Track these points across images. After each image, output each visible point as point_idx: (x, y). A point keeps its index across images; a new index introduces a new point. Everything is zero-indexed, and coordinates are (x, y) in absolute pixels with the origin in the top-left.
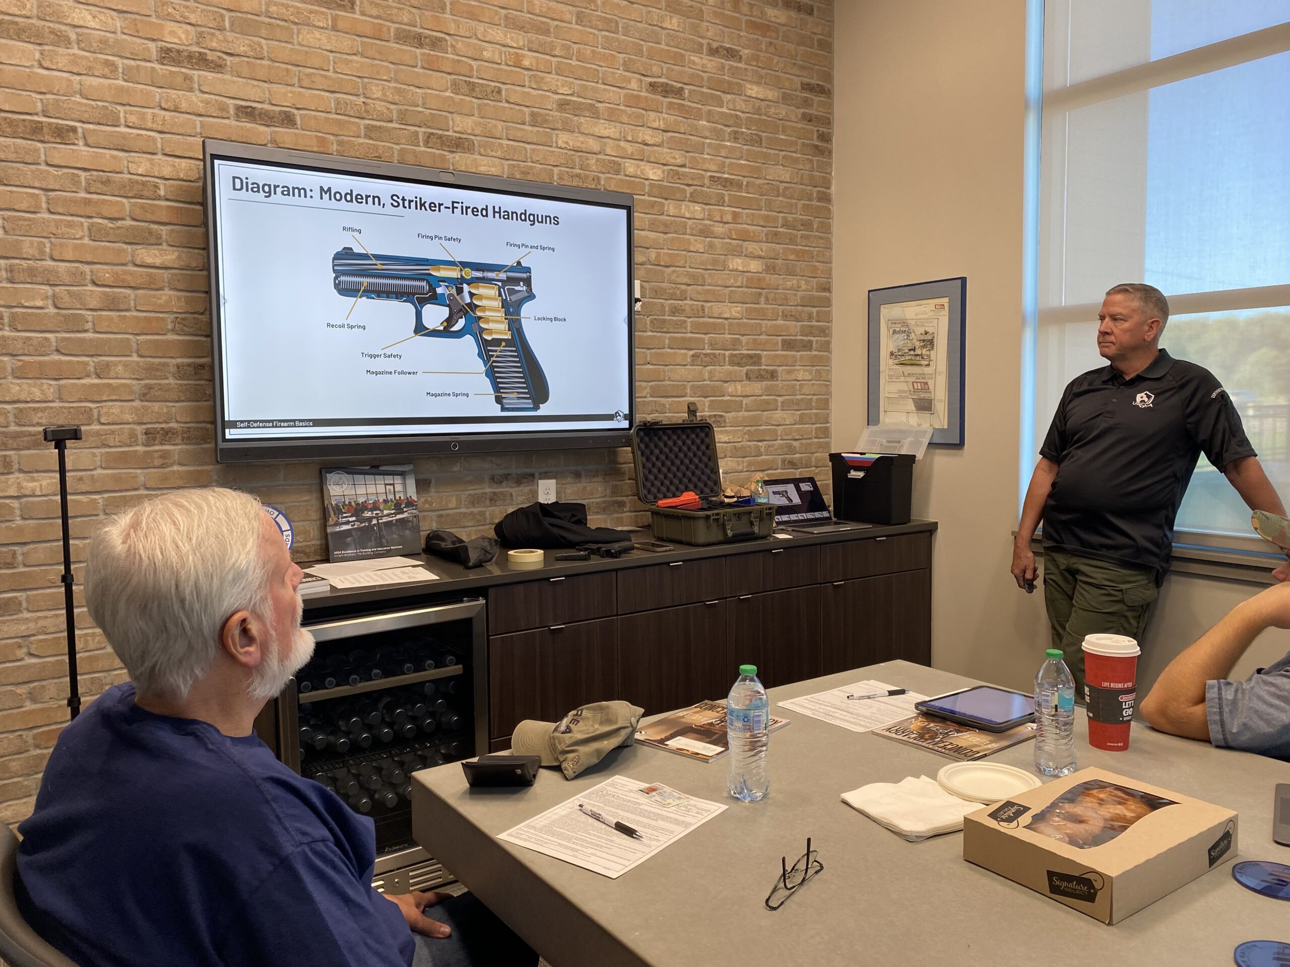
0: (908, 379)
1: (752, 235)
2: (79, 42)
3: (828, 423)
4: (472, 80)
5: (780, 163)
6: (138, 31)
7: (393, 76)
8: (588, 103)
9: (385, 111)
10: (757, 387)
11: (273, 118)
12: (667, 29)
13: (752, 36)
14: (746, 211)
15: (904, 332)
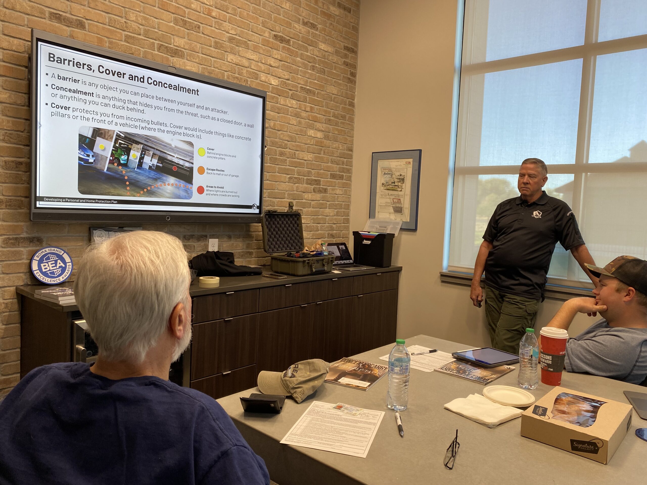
0: (390, 197)
1: (319, 119)
4: (185, 19)
5: (333, 84)
8: (244, 41)
10: (318, 196)
11: (72, 22)
12: (284, 8)
13: (323, 19)
14: (317, 107)
15: (390, 174)
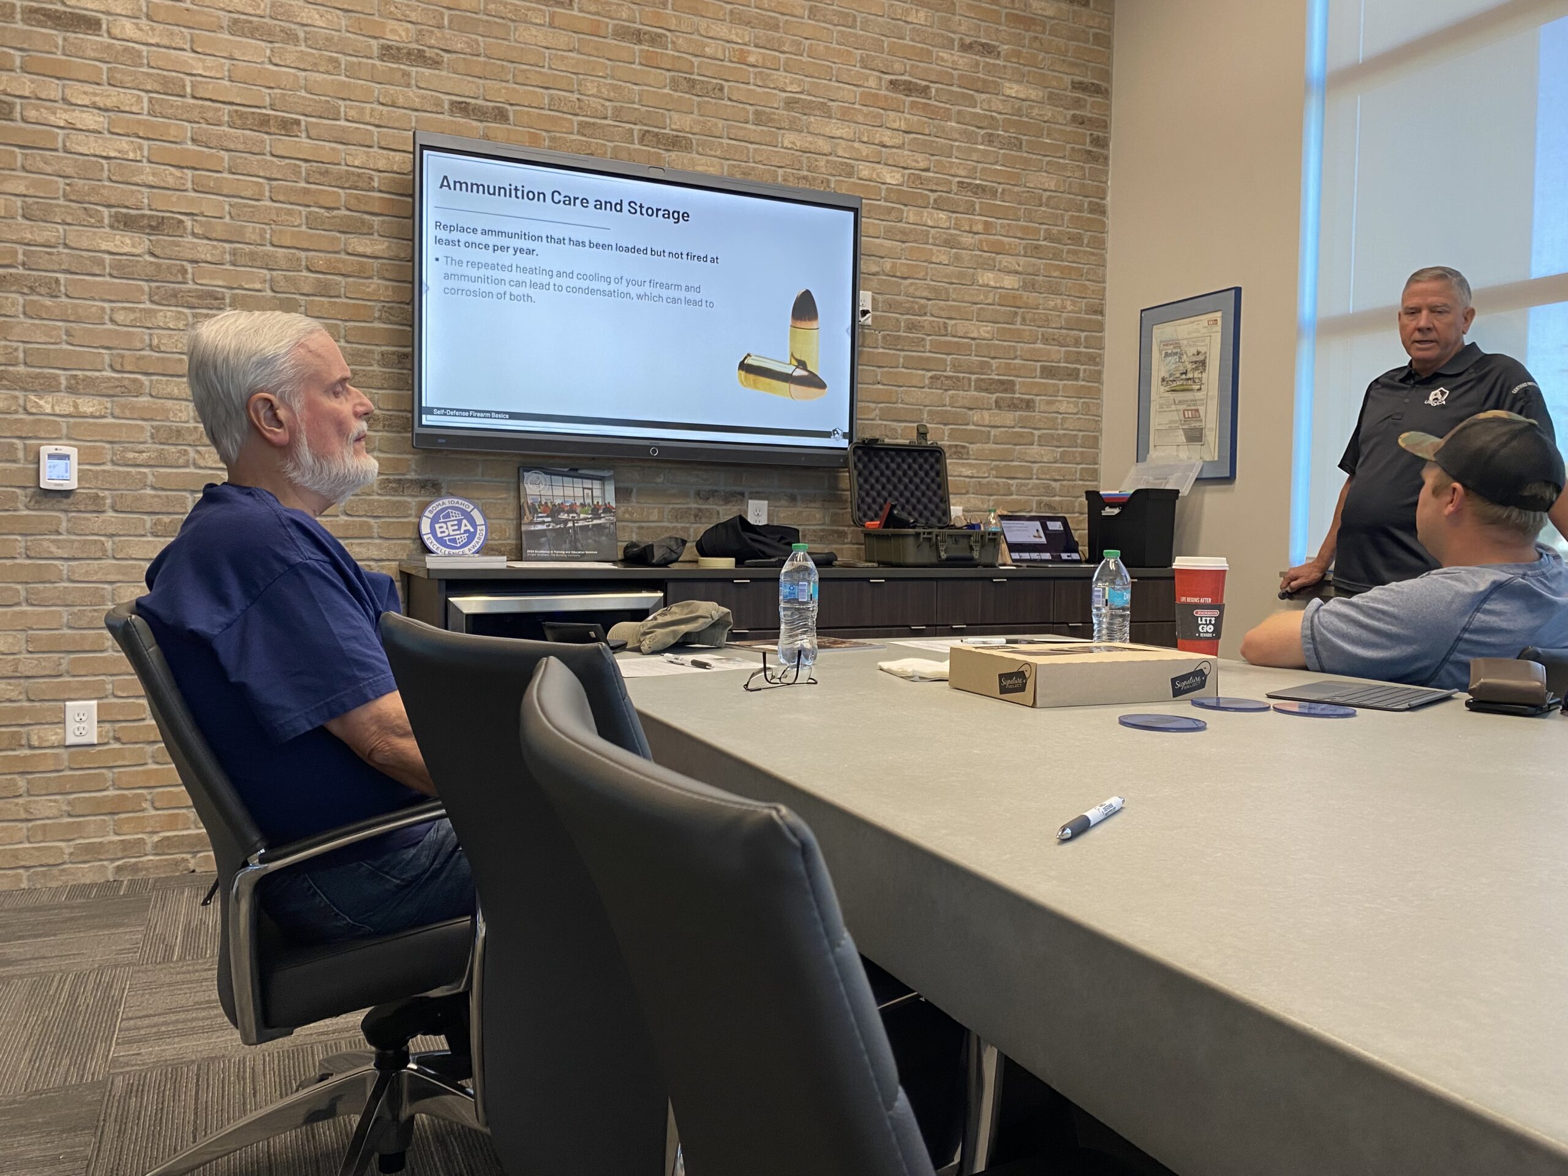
0: (1177, 406)
1: (1007, 247)
2: (306, 40)
3: (1097, 464)
4: (693, 77)
5: (1044, 168)
6: (361, 30)
7: (609, 72)
8: (819, 102)
9: (600, 107)
10: (1009, 417)
11: (486, 113)
12: (912, 23)
13: (1013, 30)
14: (1002, 221)
15: (1176, 354)
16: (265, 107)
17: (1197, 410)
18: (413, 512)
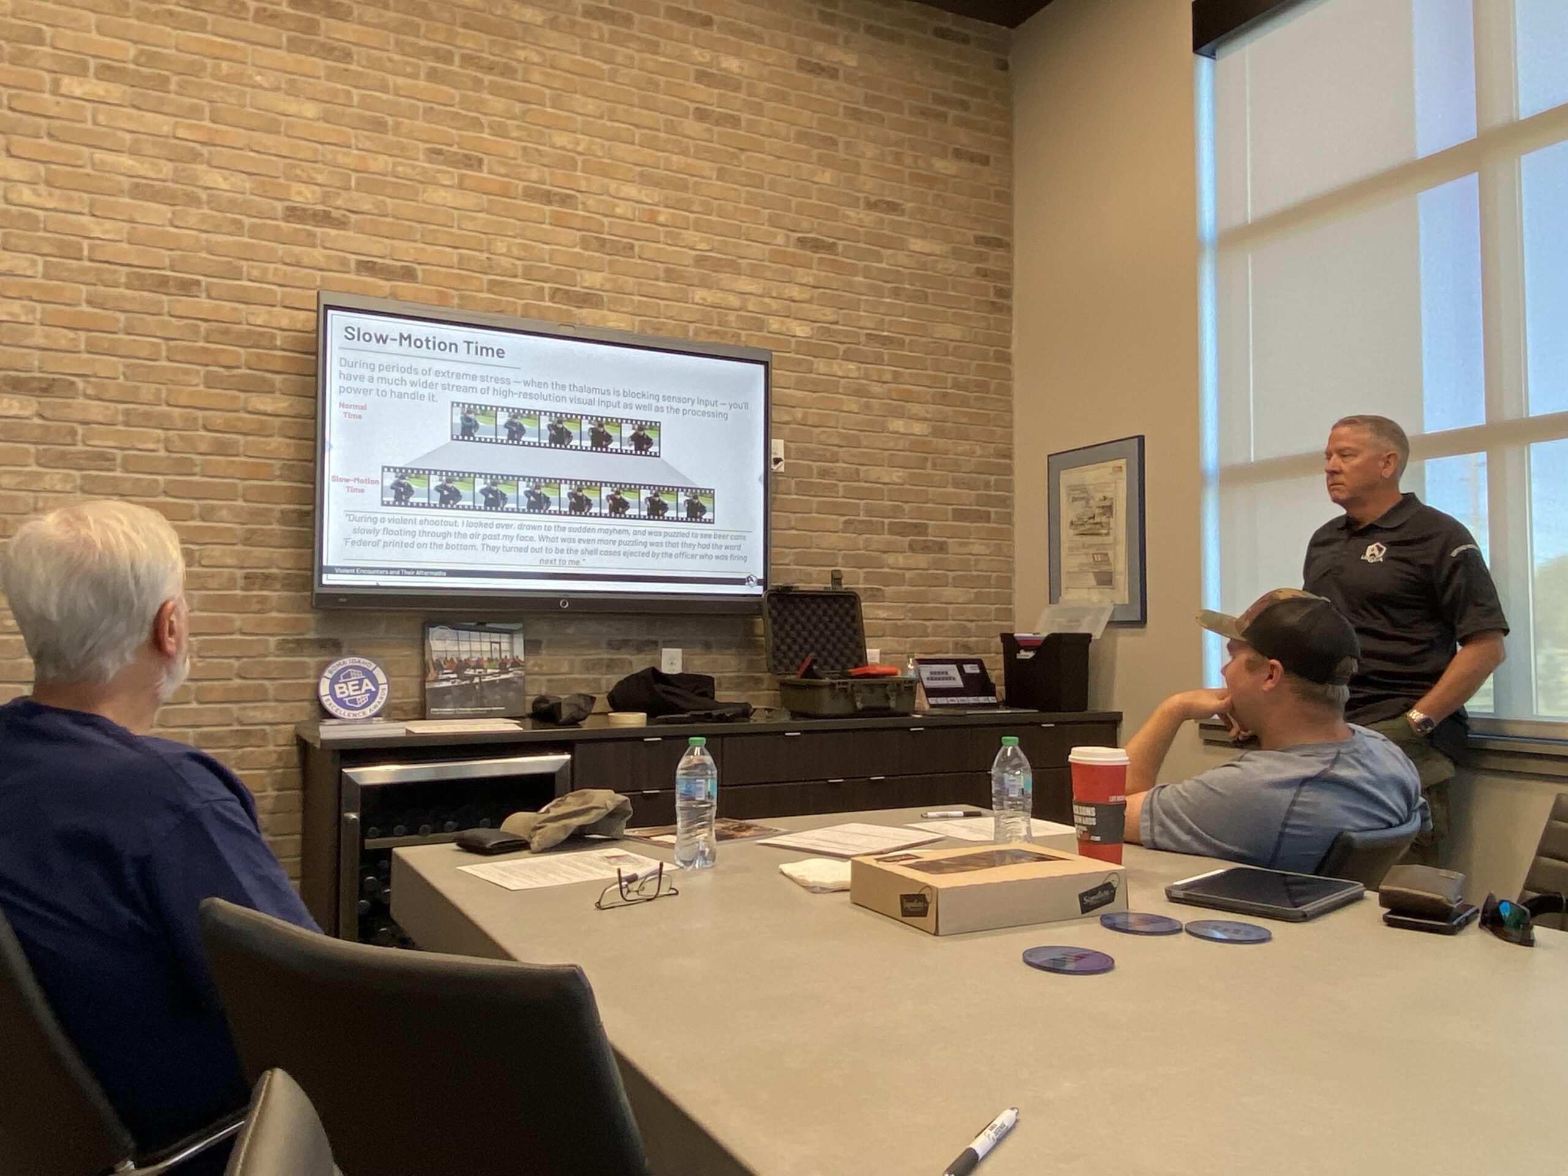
0: (1088, 551)
1: (916, 395)
2: (209, 202)
3: (1011, 604)
4: (602, 236)
5: (950, 320)
6: (266, 192)
7: (519, 232)
8: (729, 259)
9: (510, 266)
10: (922, 560)
12: (818, 183)
14: (909, 371)
15: (1083, 498)
16: (163, 269)
17: (1106, 554)
18: (312, 673)
